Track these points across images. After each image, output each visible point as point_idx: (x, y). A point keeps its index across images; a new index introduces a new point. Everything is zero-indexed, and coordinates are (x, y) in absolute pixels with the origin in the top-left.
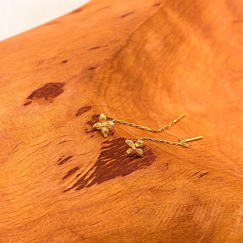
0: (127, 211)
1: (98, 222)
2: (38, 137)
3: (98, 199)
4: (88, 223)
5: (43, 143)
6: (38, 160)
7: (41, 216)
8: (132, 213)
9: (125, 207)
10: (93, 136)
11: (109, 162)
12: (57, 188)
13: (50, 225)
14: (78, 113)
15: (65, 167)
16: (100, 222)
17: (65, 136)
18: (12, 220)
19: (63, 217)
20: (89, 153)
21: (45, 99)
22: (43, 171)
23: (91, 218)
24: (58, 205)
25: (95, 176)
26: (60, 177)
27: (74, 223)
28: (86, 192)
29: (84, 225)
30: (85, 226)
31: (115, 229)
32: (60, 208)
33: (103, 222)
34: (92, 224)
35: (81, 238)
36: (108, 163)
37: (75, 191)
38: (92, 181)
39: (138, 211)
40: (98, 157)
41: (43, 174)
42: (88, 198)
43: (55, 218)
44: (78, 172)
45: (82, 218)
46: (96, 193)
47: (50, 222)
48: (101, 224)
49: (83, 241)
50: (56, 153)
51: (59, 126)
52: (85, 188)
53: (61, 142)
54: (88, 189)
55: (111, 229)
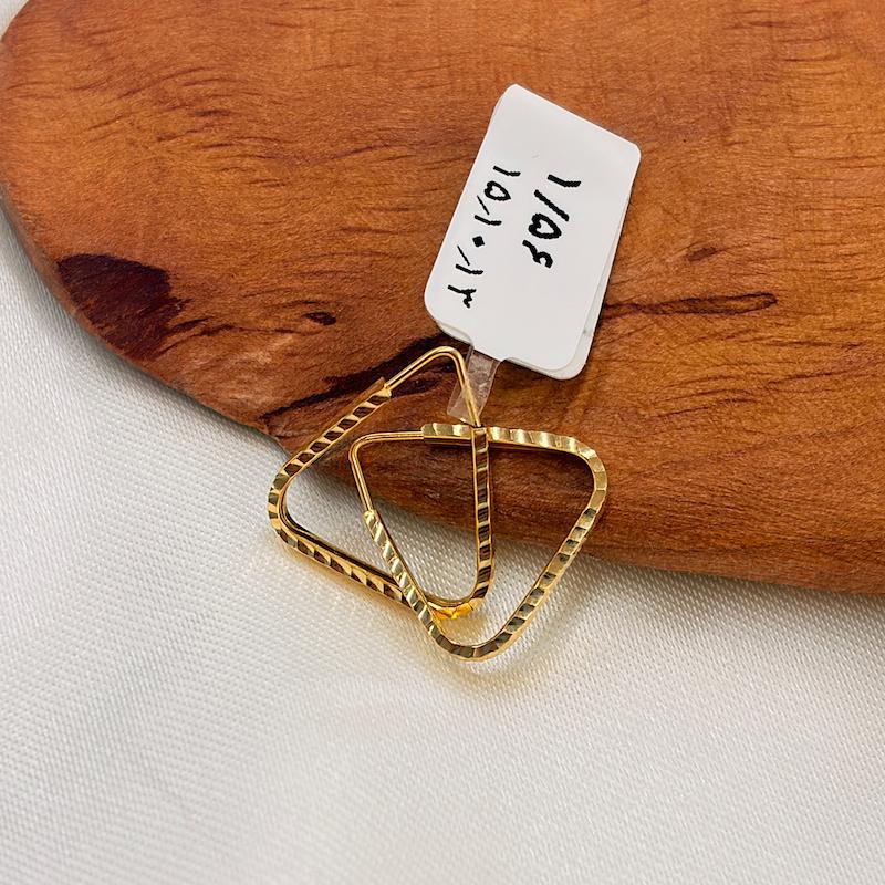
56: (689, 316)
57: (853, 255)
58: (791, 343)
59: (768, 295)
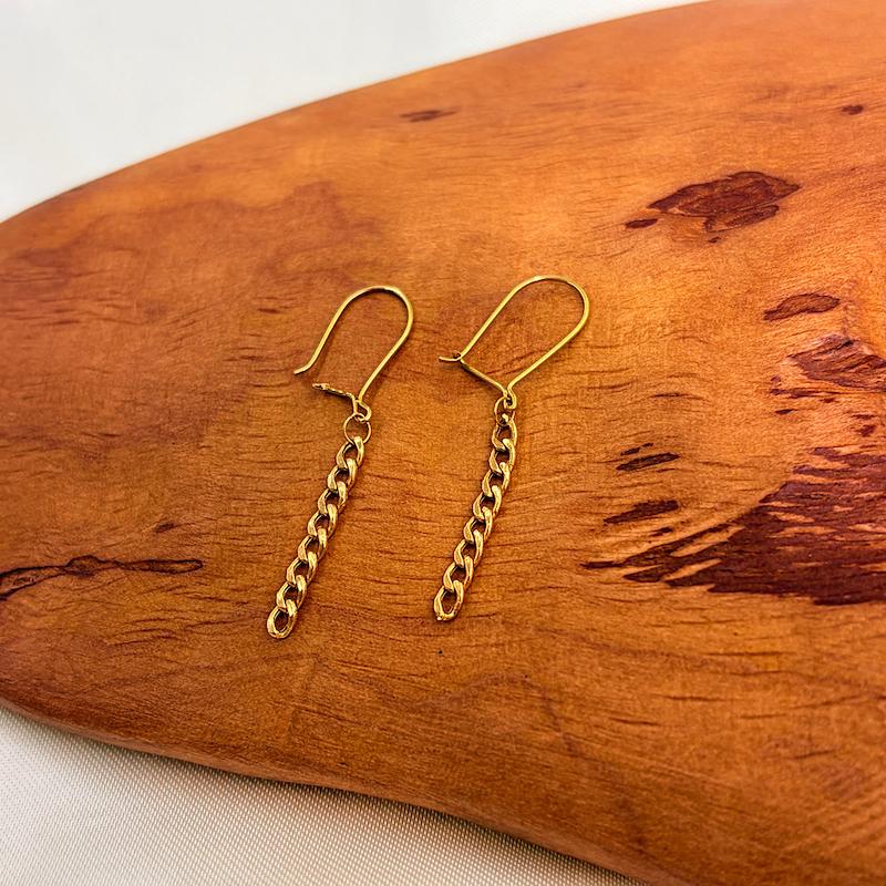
0: (766, 736)
1: (646, 723)
2: (605, 347)
3: (684, 644)
4: (612, 709)
5: (607, 375)
6: (564, 424)
7: (482, 612)
8: (783, 751)
9: (767, 720)
10: (788, 411)
11: (796, 529)
12: (570, 544)
13: (492, 653)
14: (780, 308)
15: (633, 486)
16: (652, 724)
17: (689, 375)
18: (393, 584)
19: (542, 648)
20: (741, 466)
21: (705, 224)
22: (560, 467)
23: (629, 696)
24: (548, 601)
25: (721, 558)
26: (602, 510)
27: (568, 686)
28: (656, 601)
29: (595, 709)
30: (597, 715)
31: (691, 774)
32: (547, 614)
33: (661, 729)
34: (624, 718)
35: (566, 747)
36: (790, 532)
37: (623, 580)
38: (699, 572)
39: (805, 756)
40: (763, 494)
41: (557, 478)
42: (653, 623)
43: (517, 639)
44: (668, 520)
45: (598, 681)
46: (685, 620)
47: (497, 645)
48: (653, 732)
49: (568, 758)
50: (632, 425)
51: (687, 335)
52: (660, 585)
53: (665, 392)
54: (667, 594)
55: (679, 767)
56: (147, 573)
57: (257, 535)
58: (205, 598)
59: (199, 562)
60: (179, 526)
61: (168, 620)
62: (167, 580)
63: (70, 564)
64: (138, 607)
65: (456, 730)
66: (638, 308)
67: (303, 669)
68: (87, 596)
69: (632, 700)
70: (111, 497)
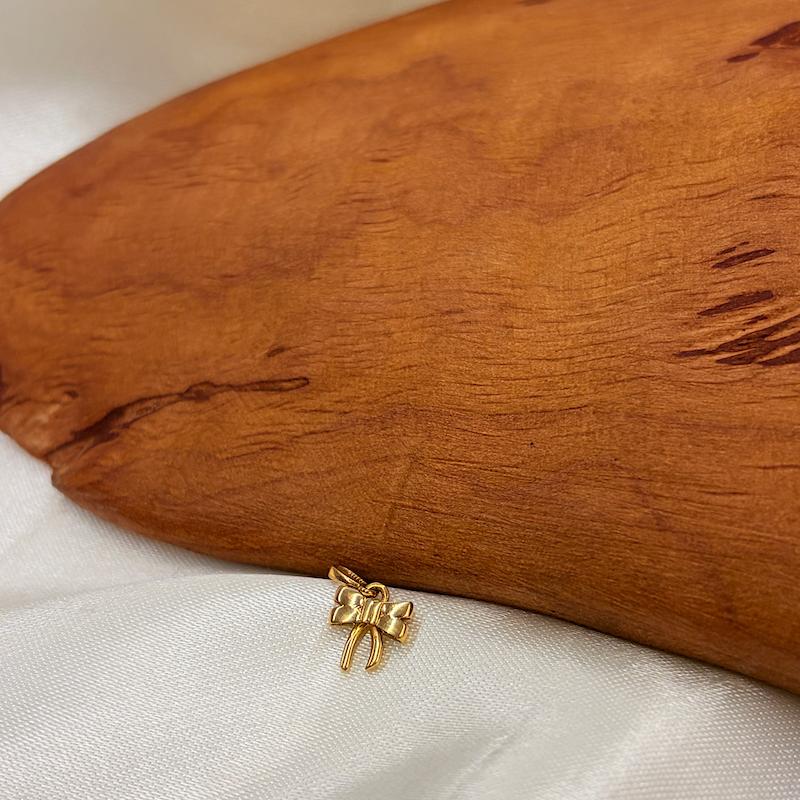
1: (735, 493)
2: (703, 162)
3: (776, 418)
4: (701, 483)
5: (705, 186)
6: (662, 233)
7: (574, 404)
12: (664, 337)
13: (583, 441)
15: (730, 281)
16: (742, 494)
17: (786, 177)
18: (487, 385)
22: (657, 271)
23: (719, 469)
24: (639, 390)
26: (696, 305)
27: (656, 465)
28: (748, 380)
29: (685, 484)
30: (686, 490)
31: (782, 538)
32: (639, 402)
33: (751, 497)
34: (713, 490)
35: (655, 521)
37: (716, 364)
38: (791, 352)
41: (652, 281)
42: (745, 401)
43: (608, 426)
44: (763, 309)
45: (688, 458)
46: (777, 395)
47: (587, 433)
48: (743, 502)
49: (658, 533)
50: (729, 227)
51: (785, 142)
52: (753, 366)
53: (762, 195)
54: (758, 373)
55: (768, 532)
56: (260, 393)
57: (360, 352)
58: (311, 411)
59: (305, 379)
60: (290, 348)
61: (276, 433)
62: (276, 398)
63: (188, 391)
64: (248, 424)
65: (545, 514)
66: (737, 125)
67: (401, 468)
68: (203, 417)
69: (722, 472)
70: (228, 329)
